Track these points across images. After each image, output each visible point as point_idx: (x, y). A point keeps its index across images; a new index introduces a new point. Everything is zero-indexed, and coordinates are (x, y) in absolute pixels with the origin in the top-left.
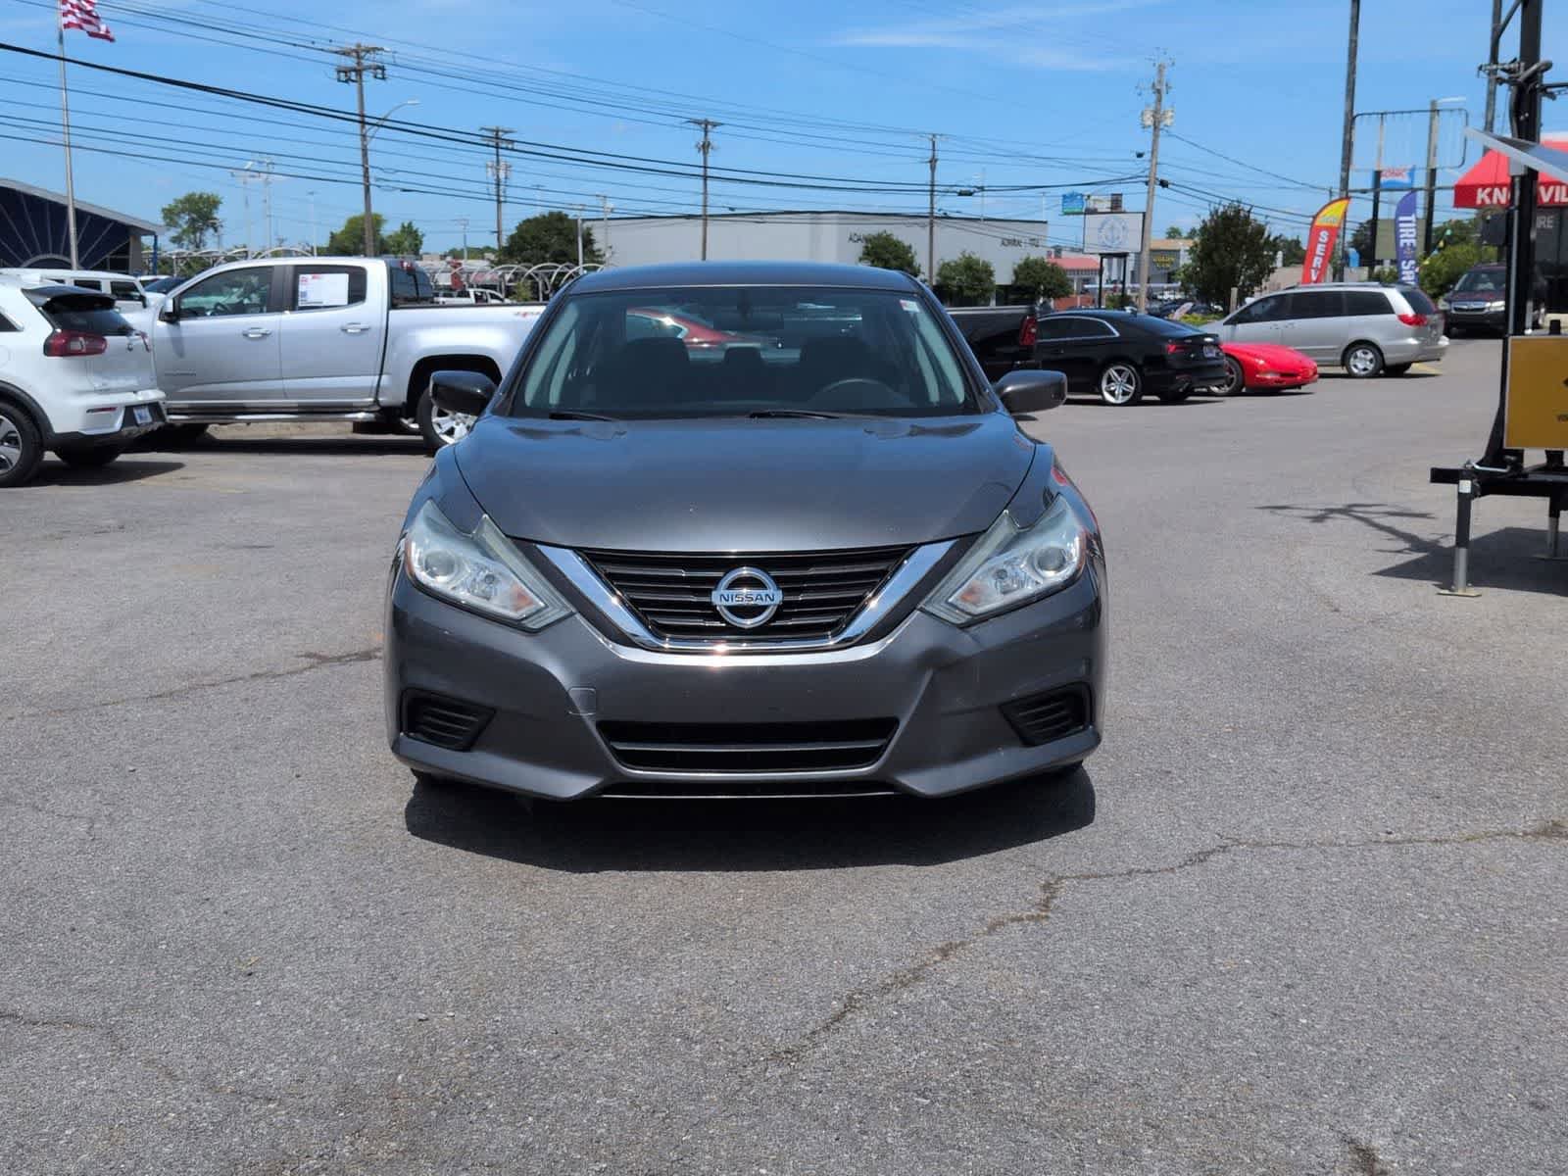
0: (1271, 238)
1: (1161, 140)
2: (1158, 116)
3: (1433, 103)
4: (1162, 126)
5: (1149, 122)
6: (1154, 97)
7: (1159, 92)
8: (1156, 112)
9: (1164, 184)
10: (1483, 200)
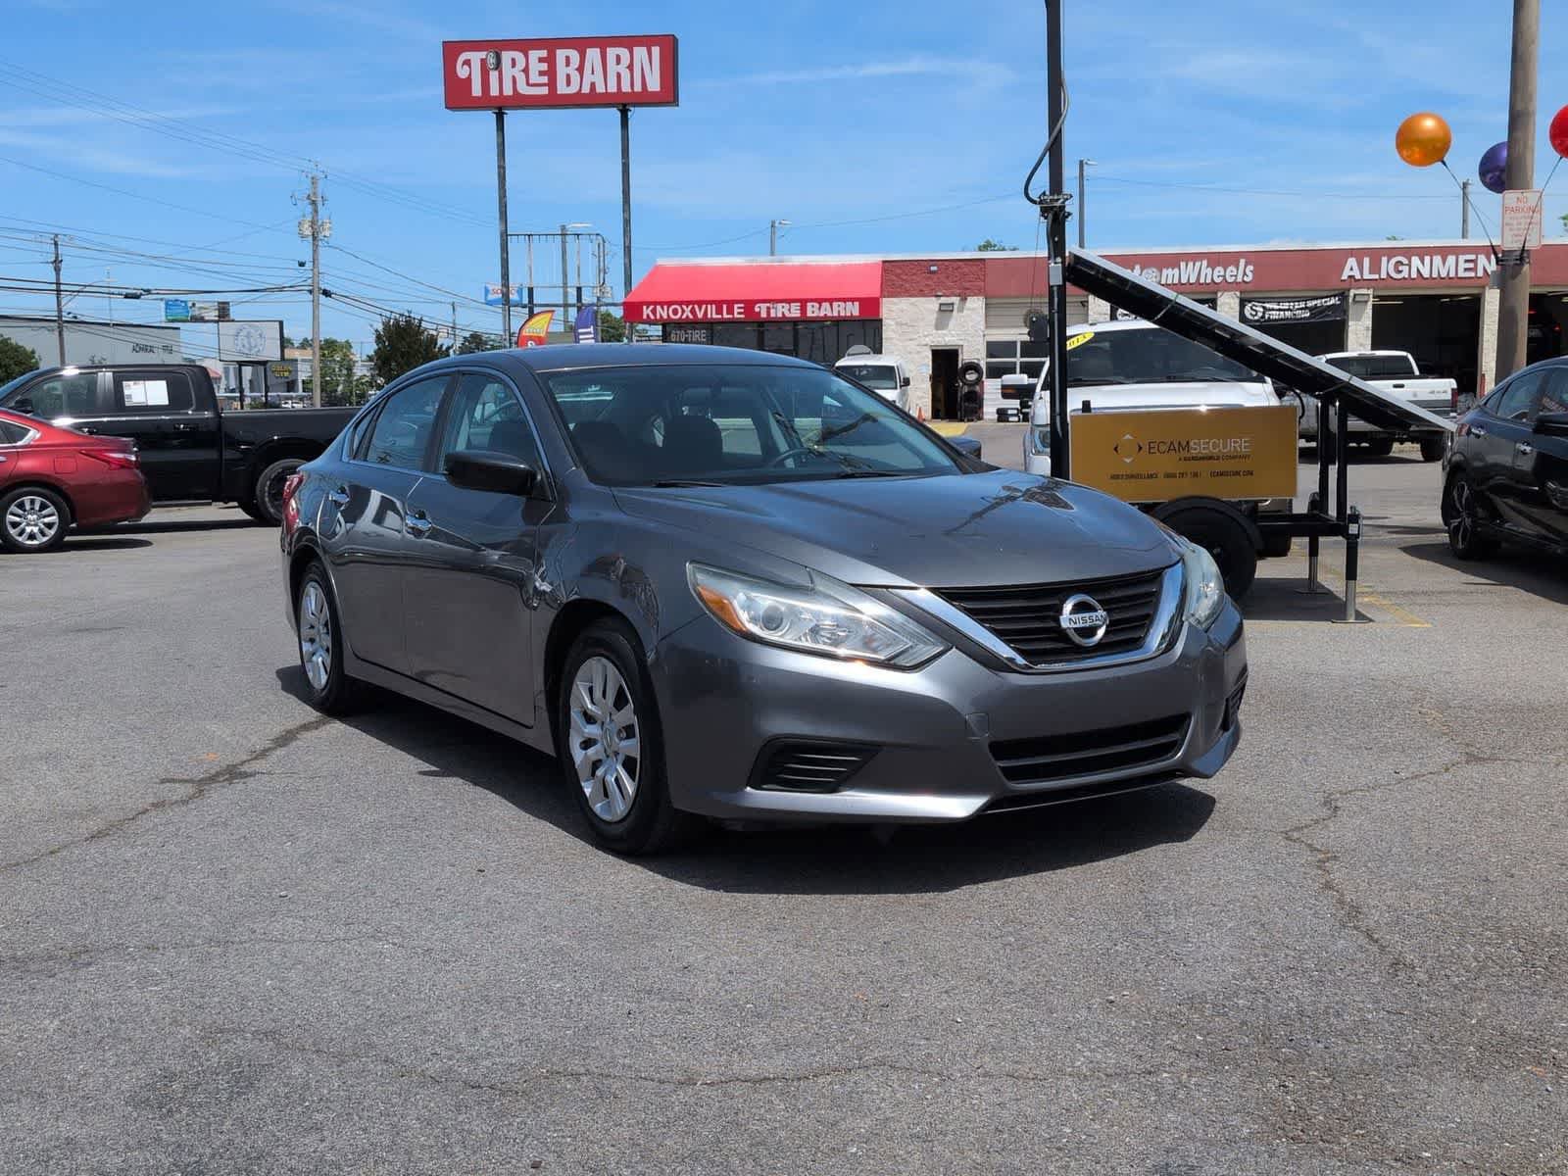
0: (444, 348)
1: (321, 250)
2: (315, 227)
3: (563, 228)
4: (321, 236)
5: (308, 232)
6: (310, 208)
7: (314, 203)
8: (313, 223)
9: (326, 293)
10: (648, 316)
